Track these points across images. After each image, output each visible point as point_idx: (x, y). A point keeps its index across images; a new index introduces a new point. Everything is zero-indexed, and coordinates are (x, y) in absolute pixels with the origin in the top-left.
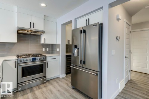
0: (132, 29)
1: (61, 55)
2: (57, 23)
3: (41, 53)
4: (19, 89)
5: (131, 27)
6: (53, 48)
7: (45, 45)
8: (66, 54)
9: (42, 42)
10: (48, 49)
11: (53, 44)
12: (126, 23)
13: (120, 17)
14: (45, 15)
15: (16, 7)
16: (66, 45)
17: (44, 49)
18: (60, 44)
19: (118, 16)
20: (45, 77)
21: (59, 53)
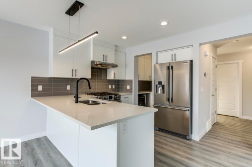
0: (218, 62)
1: (133, 94)
2: (126, 54)
3: (107, 91)
5: (216, 61)
11: (119, 80)
12: (213, 57)
13: (208, 53)
14: (117, 45)
17: (110, 87)
18: (132, 80)
19: (205, 52)
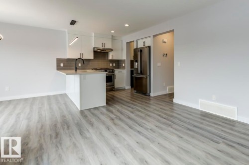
1: (126, 69)
2: (122, 41)
3: (109, 67)
6: (119, 64)
7: (112, 61)
8: (131, 69)
9: (110, 58)
10: (114, 65)
11: (119, 60)
16: (131, 60)
17: (111, 65)
18: (125, 60)
21: (124, 67)
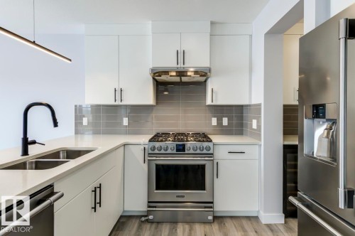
1: (262, 143)
2: (251, 36)
3: (208, 131)
4: (151, 217)
6: (241, 118)
8: (284, 140)
9: (208, 99)
11: (242, 106)
14: (213, 20)
15: (151, 22)
16: (284, 106)
18: (260, 105)
20: (210, 204)
21: (257, 133)
